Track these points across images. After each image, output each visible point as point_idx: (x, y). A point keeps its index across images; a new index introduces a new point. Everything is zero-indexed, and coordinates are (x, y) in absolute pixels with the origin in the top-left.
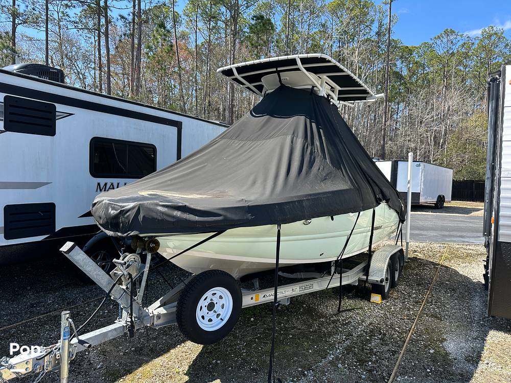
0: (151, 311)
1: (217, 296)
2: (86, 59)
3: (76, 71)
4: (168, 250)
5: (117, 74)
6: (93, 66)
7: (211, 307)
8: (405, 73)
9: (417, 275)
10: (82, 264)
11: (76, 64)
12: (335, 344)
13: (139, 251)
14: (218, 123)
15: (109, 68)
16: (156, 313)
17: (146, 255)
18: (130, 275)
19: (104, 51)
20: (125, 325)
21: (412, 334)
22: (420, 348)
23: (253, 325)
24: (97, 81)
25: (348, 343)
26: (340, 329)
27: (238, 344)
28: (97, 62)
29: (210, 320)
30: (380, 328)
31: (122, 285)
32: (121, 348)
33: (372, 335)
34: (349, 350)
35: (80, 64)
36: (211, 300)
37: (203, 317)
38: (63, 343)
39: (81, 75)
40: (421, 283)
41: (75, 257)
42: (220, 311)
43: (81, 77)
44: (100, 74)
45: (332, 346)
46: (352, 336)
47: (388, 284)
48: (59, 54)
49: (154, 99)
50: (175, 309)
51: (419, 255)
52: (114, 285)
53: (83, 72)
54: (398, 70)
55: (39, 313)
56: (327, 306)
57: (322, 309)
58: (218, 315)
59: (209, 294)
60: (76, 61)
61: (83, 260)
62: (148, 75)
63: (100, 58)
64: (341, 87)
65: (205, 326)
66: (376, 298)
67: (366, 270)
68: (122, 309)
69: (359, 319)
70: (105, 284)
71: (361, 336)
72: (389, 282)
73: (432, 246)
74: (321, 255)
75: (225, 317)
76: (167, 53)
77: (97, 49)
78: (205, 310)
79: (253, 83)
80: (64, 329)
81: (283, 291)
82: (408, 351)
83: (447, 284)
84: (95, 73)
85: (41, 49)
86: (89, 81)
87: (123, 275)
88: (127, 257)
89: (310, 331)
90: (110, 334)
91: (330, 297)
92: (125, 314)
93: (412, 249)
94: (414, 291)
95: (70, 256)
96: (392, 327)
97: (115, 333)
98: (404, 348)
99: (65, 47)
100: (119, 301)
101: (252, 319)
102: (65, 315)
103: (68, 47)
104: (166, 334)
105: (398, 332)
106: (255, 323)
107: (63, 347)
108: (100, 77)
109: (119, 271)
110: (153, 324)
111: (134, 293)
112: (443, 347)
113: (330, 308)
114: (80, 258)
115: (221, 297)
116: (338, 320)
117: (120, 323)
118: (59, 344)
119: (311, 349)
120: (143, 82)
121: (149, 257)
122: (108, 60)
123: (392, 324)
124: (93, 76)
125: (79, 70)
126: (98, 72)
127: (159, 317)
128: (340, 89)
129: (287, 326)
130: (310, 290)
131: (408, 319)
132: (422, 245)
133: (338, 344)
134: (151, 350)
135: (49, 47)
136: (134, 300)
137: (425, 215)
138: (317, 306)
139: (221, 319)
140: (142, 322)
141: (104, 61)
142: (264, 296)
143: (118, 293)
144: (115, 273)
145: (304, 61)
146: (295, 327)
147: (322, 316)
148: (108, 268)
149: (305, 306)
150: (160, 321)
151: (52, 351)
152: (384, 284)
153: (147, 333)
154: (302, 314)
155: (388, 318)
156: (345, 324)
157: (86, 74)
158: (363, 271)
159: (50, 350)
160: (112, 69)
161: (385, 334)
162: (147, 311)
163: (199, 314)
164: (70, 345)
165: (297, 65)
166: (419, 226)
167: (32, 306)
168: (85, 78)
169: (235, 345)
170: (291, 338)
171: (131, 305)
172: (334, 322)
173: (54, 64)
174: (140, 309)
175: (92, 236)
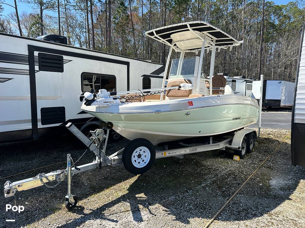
0: (110, 158)
1: (143, 151)
2: (81, 27)
3: (75, 34)
4: (119, 128)
5: (98, 35)
6: (85, 31)
7: (139, 156)
8: (277, 22)
9: (266, 146)
10: (76, 133)
11: (75, 30)
12: (207, 179)
13: (103, 128)
14: (151, 61)
15: (93, 31)
16: (112, 158)
17: (107, 130)
18: (99, 140)
19: (90, 21)
20: (97, 163)
21: (253, 176)
22: (255, 182)
23: (165, 169)
24: (87, 39)
25: (215, 179)
26: (212, 172)
27: (155, 177)
28: (87, 28)
29: (139, 163)
30: (235, 173)
31: (95, 144)
32: (97, 177)
33: (229, 176)
34: (214, 182)
35: (78, 30)
36: (140, 153)
37: (135, 161)
38: (68, 168)
39: (78, 37)
40: (267, 151)
41: (72, 130)
42: (144, 159)
43: (79, 38)
44: (89, 35)
45: (205, 180)
46: (218, 176)
47: (245, 150)
48: (66, 25)
49: (120, 48)
50: (121, 157)
51: (271, 136)
52: (92, 143)
53: (79, 34)
54: (272, 21)
55: (59, 161)
56: (207, 161)
57: (204, 163)
58: (143, 161)
59: (138, 149)
60: (75, 28)
61: (76, 131)
62: (115, 34)
63: (88, 26)
64: (217, 38)
65: (136, 165)
66: (236, 158)
67: (230, 142)
68: (96, 156)
69: (224, 168)
70: (87, 143)
71: (223, 176)
72: (245, 149)
73: (281, 131)
74: (199, 132)
75: (147, 162)
76: (126, 20)
77: (86, 21)
78: (136, 157)
79: (165, 39)
80: (68, 162)
81: (180, 151)
82: (247, 184)
83: (283, 152)
84: (86, 35)
85: (56, 23)
86: (83, 39)
87: (96, 139)
88: (98, 130)
89: (195, 172)
90: (90, 167)
91: (210, 157)
92: (97, 158)
93: (268, 133)
94: (261, 155)
95: (70, 129)
96: (242, 172)
97: (92, 166)
98: (245, 183)
99: (69, 21)
100: (94, 152)
101: (165, 166)
102: (69, 155)
103: (71, 20)
104: (119, 171)
105: (245, 175)
106: (166, 168)
107: (68, 170)
108: (89, 37)
109: (94, 137)
110: (111, 164)
111: (101, 148)
112: (269, 182)
113: (209, 163)
114: (75, 130)
115: (144, 152)
116: (212, 168)
117: (94, 162)
118: (67, 169)
119: (193, 181)
120: (113, 39)
121: (108, 131)
122: (93, 27)
123: (242, 171)
124: (85, 36)
125: (77, 34)
126: (87, 34)
127: (114, 160)
128: (217, 39)
129: (183, 170)
130: (195, 151)
131: (253, 169)
132: (274, 130)
133: (209, 179)
134: (112, 178)
135: (60, 21)
136: (102, 151)
137: (283, 113)
138: (202, 161)
139: (145, 162)
140: (106, 163)
141: (90, 27)
142: (169, 153)
143: (93, 148)
144: (92, 138)
145: (191, 25)
146: (187, 171)
147: (203, 166)
148: (89, 135)
149: (195, 161)
150: (115, 163)
151: (63, 172)
152: (240, 150)
153: (111, 171)
154: (193, 165)
155: (241, 168)
156: (215, 170)
157: (81, 36)
158: (229, 143)
159: (62, 171)
160: (95, 32)
161: (237, 176)
162: (108, 157)
163: (133, 159)
164: (71, 170)
165: (188, 27)
166: (277, 120)
167: (56, 158)
168: (81, 38)
169: (154, 177)
170: (184, 175)
171: (100, 154)
172: (209, 169)
173: (64, 31)
174: (104, 156)
175: (84, 124)
